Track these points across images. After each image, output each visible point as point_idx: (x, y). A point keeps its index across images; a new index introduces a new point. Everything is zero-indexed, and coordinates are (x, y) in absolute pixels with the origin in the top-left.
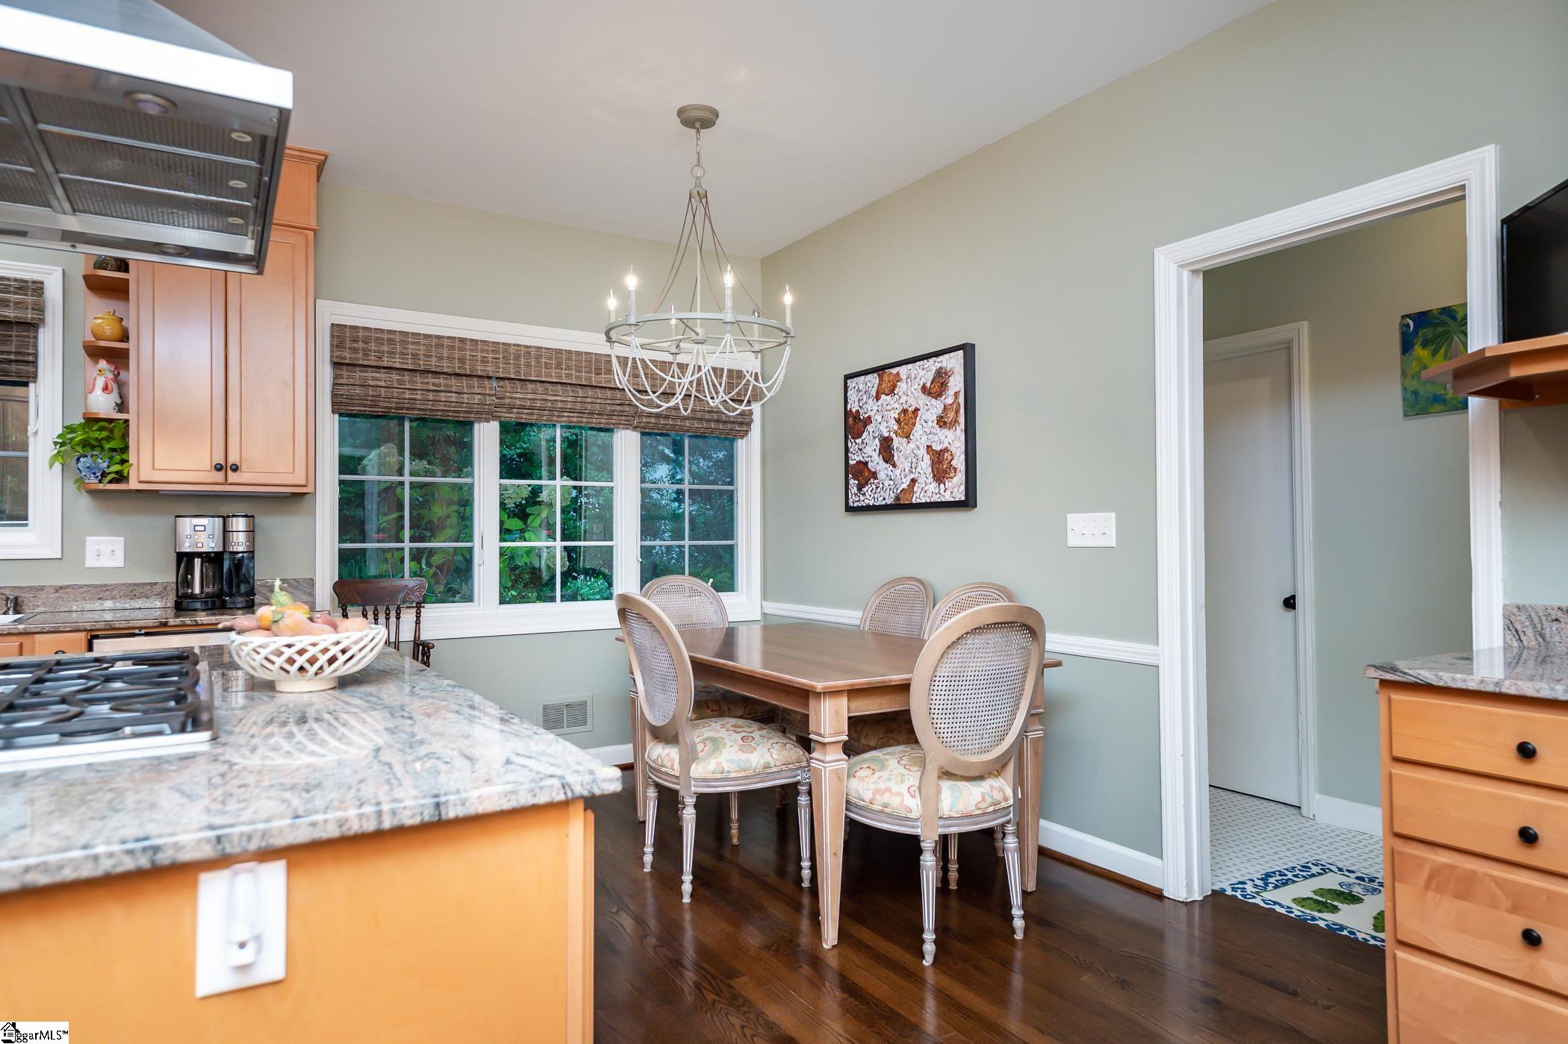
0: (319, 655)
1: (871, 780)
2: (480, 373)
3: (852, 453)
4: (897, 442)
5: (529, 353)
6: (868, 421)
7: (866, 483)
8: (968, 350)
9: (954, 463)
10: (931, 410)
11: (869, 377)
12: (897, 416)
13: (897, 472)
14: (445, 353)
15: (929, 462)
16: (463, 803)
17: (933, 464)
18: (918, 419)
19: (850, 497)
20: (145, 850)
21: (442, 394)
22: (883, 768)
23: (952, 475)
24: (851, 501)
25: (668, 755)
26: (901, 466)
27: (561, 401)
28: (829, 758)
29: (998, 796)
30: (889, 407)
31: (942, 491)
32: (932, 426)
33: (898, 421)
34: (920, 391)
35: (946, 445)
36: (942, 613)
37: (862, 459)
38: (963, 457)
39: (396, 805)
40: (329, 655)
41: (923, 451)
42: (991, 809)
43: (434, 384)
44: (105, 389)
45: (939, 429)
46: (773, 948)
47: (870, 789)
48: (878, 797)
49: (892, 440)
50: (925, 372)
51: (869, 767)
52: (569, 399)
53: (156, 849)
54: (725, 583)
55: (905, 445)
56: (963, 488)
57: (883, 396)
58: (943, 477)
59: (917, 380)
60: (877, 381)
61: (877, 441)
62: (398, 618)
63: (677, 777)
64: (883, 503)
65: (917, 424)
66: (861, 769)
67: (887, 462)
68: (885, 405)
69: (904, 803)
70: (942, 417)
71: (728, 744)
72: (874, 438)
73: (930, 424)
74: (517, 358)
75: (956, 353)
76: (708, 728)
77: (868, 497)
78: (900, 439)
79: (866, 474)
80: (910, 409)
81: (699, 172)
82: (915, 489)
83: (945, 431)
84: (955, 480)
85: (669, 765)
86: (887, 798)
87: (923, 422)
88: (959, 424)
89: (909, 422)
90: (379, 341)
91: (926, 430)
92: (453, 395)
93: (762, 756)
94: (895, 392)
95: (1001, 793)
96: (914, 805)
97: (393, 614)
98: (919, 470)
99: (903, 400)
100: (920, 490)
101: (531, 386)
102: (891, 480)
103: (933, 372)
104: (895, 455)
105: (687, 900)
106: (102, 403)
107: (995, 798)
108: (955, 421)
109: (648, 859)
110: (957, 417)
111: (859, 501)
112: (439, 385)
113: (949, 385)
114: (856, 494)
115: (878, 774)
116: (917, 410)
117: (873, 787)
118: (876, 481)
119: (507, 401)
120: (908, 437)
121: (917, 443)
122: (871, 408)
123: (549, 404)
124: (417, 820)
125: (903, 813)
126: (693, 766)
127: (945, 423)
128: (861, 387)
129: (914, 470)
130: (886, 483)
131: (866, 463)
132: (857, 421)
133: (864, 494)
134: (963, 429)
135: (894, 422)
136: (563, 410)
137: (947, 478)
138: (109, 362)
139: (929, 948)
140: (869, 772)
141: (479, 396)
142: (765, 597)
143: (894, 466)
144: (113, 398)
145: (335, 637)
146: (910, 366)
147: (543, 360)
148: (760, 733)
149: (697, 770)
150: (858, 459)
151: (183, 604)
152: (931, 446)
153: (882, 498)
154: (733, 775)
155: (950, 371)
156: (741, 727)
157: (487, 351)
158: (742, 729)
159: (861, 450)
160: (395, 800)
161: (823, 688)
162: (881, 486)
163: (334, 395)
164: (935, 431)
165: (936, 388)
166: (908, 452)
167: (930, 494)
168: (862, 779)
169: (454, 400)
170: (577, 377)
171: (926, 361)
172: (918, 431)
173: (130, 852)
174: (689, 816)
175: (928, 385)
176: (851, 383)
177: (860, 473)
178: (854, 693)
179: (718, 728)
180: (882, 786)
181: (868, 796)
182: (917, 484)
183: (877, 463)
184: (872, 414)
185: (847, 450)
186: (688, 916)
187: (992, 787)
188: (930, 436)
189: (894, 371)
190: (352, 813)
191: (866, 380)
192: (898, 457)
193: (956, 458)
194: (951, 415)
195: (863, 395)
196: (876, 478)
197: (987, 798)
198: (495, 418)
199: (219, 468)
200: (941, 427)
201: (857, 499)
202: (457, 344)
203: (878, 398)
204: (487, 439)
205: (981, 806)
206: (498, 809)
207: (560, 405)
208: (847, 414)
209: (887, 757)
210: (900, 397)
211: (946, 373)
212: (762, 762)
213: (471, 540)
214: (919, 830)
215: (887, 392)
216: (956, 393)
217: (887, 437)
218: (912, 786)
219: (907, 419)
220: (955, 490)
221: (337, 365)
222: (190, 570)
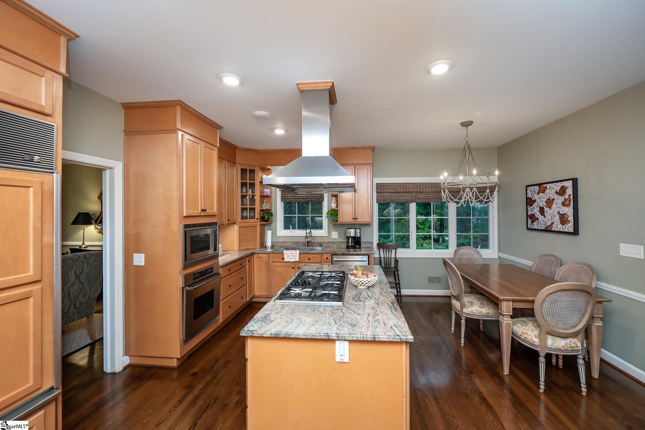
0: (364, 283)
1: (521, 329)
2: (410, 191)
3: (529, 211)
4: (546, 209)
5: (423, 185)
6: (535, 201)
7: (535, 221)
8: (575, 181)
9: (569, 219)
10: (559, 200)
11: (535, 187)
12: (546, 201)
13: (546, 219)
14: (402, 187)
15: (559, 217)
16: (379, 338)
17: (560, 218)
18: (554, 202)
19: (528, 225)
20: (327, 336)
21: (401, 197)
22: (526, 325)
23: (568, 223)
24: (529, 226)
25: (457, 304)
26: (547, 217)
27: (432, 196)
28: (505, 319)
29: (573, 345)
30: (542, 197)
31: (564, 228)
32: (560, 205)
33: (546, 202)
34: (555, 193)
35: (565, 212)
36: (563, 271)
37: (533, 213)
38: (572, 217)
39: (367, 336)
40: (366, 283)
41: (556, 213)
42: (570, 349)
43: (399, 195)
44: (334, 203)
45: (562, 207)
46: (487, 369)
47: (520, 331)
48: (523, 335)
49: (544, 208)
50: (557, 187)
51: (521, 324)
52: (435, 196)
53: (329, 336)
54: (486, 246)
55: (549, 210)
56: (572, 228)
57: (540, 194)
58: (564, 223)
59: (554, 189)
60: (538, 188)
61: (538, 208)
62: (391, 252)
63: (460, 311)
64: (541, 229)
65: (554, 204)
66: (518, 323)
67: (542, 215)
68: (541, 196)
69: (532, 339)
70: (564, 203)
71: (476, 304)
72: (537, 207)
73: (559, 204)
74: (420, 186)
75: (569, 181)
76: (470, 298)
77: (535, 226)
78: (547, 208)
79: (534, 218)
80: (551, 199)
81: (467, 139)
82: (553, 226)
83: (565, 208)
84: (569, 225)
85: (457, 306)
86: (526, 336)
87: (556, 203)
88: (571, 206)
89: (550, 203)
90: (387, 186)
91: (557, 206)
92: (404, 197)
93: (486, 310)
94: (545, 192)
95: (575, 344)
96: (536, 341)
97: (390, 252)
98: (555, 219)
99: (548, 195)
100: (555, 226)
101: (424, 193)
102: (544, 221)
103: (560, 187)
104: (545, 213)
105: (462, 345)
106: (334, 206)
107: (572, 345)
108: (569, 204)
109: (453, 329)
110: (570, 203)
111: (532, 227)
112: (400, 195)
113: (566, 192)
114: (530, 224)
115: (524, 327)
116: (553, 199)
117: (522, 331)
118: (538, 221)
119: (418, 198)
120: (550, 208)
121: (554, 210)
122: (536, 197)
123: (429, 198)
124: (370, 340)
125: (532, 342)
126: (464, 309)
127: (565, 205)
128: (532, 190)
129: (553, 219)
130: (542, 222)
131: (534, 215)
132: (531, 200)
133: (534, 225)
134: (572, 207)
135: (545, 202)
136: (433, 199)
137: (566, 224)
138: (335, 197)
139: (542, 387)
140: (520, 325)
141: (410, 197)
142: (499, 251)
143: (545, 217)
144: (336, 205)
145: (367, 279)
146: (551, 184)
147: (427, 186)
148: (487, 302)
149: (465, 310)
150: (531, 213)
151: (348, 247)
152: (559, 212)
153: (540, 227)
154: (477, 314)
155: (567, 187)
156: (480, 299)
157: (412, 185)
158: (481, 300)
159: (532, 210)
160: (367, 335)
161: (502, 299)
162: (540, 223)
163: (377, 200)
164: (561, 207)
165: (562, 192)
166: (550, 213)
167: (559, 228)
168: (518, 327)
169: (404, 198)
170: (436, 190)
171: (557, 183)
172: (554, 206)
173: (325, 336)
174: (463, 322)
175: (558, 191)
176: (529, 188)
177: (533, 218)
178: (514, 301)
179: (473, 298)
180: (525, 331)
181: (520, 333)
182: (554, 224)
183: (538, 215)
184: (536, 199)
185: (527, 210)
186: (463, 350)
187: (571, 342)
188: (559, 209)
189: (545, 185)
190: (359, 336)
191: (534, 187)
192: (547, 214)
193: (570, 217)
194: (567, 202)
195: (532, 193)
196: (538, 220)
197: (568, 345)
198: (415, 202)
199: (354, 219)
200: (563, 206)
201: (531, 226)
202: (405, 185)
203: (538, 194)
204: (413, 207)
205: (565, 347)
206: (386, 341)
207: (432, 198)
208: (527, 198)
209: (529, 322)
210: (547, 194)
211: (565, 188)
212: (486, 312)
213: (409, 233)
214: (538, 349)
215: (542, 192)
216: (569, 195)
217: (542, 207)
218: (536, 334)
219: (550, 202)
220: (569, 228)
221: (377, 192)
222: (349, 240)
